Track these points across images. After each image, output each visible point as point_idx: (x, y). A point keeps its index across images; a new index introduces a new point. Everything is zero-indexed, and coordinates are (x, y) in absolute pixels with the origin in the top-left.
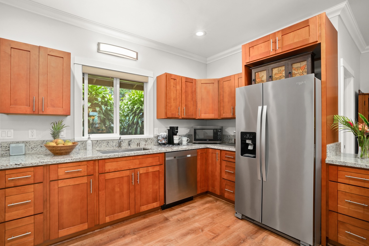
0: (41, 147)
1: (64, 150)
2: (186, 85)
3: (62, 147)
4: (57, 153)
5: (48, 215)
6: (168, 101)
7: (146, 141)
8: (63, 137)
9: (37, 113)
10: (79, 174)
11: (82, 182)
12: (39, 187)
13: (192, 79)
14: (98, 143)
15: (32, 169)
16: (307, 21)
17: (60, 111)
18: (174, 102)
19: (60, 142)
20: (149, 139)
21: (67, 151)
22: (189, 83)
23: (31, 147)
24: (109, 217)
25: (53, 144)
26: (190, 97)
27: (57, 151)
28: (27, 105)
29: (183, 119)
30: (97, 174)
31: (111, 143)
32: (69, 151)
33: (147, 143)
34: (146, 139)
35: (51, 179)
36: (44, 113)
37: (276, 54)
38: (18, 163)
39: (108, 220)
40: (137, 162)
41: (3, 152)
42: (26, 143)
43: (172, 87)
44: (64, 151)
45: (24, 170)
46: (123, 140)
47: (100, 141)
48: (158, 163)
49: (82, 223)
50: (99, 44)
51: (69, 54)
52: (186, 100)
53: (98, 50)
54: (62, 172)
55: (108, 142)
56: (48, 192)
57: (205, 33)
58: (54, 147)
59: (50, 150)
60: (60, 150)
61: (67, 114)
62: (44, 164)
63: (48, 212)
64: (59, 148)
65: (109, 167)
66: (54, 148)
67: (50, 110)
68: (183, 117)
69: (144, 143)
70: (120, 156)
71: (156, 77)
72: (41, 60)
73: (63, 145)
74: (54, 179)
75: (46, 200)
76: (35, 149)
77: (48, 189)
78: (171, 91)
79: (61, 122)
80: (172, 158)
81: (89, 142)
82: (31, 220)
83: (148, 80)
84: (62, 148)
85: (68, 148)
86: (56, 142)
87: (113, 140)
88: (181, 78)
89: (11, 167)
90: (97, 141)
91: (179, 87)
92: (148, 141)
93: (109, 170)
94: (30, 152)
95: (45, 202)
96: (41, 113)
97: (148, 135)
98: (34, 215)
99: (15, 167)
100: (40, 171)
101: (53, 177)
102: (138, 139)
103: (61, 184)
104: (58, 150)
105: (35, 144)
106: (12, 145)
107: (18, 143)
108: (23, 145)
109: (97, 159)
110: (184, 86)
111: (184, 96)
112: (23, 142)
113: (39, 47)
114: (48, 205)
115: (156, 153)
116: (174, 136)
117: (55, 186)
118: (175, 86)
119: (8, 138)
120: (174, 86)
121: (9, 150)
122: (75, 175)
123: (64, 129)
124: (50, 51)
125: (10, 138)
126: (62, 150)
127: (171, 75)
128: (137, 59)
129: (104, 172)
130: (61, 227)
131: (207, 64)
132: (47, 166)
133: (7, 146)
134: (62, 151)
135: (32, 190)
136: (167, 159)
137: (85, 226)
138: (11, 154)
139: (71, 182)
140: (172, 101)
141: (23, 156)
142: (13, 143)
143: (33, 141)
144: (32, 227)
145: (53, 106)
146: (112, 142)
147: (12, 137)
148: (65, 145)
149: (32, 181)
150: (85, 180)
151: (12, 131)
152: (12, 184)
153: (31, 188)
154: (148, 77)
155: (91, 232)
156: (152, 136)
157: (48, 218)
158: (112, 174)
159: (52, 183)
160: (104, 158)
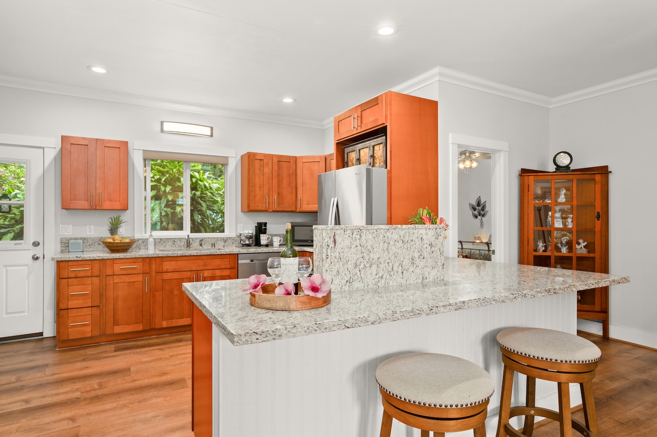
0: (99, 244)
1: (121, 246)
2: (279, 166)
3: (118, 243)
4: (114, 250)
5: (104, 310)
6: (251, 189)
7: (225, 242)
8: (122, 233)
9: (94, 208)
10: (135, 272)
11: (137, 280)
12: (96, 280)
13: (290, 157)
14: (162, 241)
15: (90, 263)
16: (376, 99)
17: (117, 205)
18: (260, 190)
19: (117, 238)
20: (230, 238)
21: (124, 248)
22: (284, 163)
23: (88, 244)
24: (167, 322)
25: (111, 241)
26: (285, 182)
27: (114, 248)
28: (85, 200)
29: (274, 211)
30: (154, 274)
31: (179, 243)
32: (126, 248)
33: (226, 244)
34: (226, 239)
35: (107, 274)
36: (102, 208)
37: (358, 133)
38: (78, 256)
39: (165, 324)
40: (200, 262)
41: (63, 248)
42: (84, 239)
43: (257, 170)
44: (120, 248)
45: (83, 262)
46: (194, 239)
47: (165, 240)
48: (229, 266)
49: (136, 323)
50: (162, 123)
51: (126, 143)
52: (279, 186)
53: (162, 131)
54: (118, 268)
55: (174, 241)
56: (104, 287)
57: (295, 100)
58: (110, 243)
59: (107, 247)
60: (117, 246)
61: (125, 208)
62: (101, 258)
63: (104, 307)
64: (116, 245)
65: (167, 266)
66: (111, 245)
67: (107, 205)
68: (274, 209)
69: (222, 243)
70: (179, 255)
71: (240, 156)
72: (98, 153)
73: (119, 242)
74: (110, 274)
75: (102, 294)
76: (92, 246)
77: (104, 284)
78: (255, 176)
79: (119, 217)
80: (248, 261)
81: (151, 240)
82: (88, 311)
83: (228, 161)
84: (119, 245)
85: (125, 244)
86: (113, 239)
87: (180, 239)
88: (272, 156)
89: (73, 259)
90: (161, 239)
91: (266, 170)
92: (228, 242)
93: (167, 269)
94: (87, 250)
95: (101, 296)
96: (99, 208)
97: (228, 233)
98: (92, 307)
99: (76, 259)
100: (97, 266)
101: (109, 272)
102: (214, 238)
103: (116, 280)
104: (115, 246)
105: (93, 241)
106: (71, 241)
107: (76, 239)
108: (81, 241)
109: (153, 256)
110: (276, 167)
111: (275, 182)
112: (81, 239)
113: (97, 140)
114: (104, 300)
115: (225, 253)
116: (261, 235)
117: (110, 281)
118: (262, 168)
119: (67, 234)
120: (259, 169)
121: (68, 246)
122: (130, 272)
123: (121, 225)
124: (107, 143)
125: (69, 234)
126: (119, 246)
127: (254, 154)
128: (212, 136)
129: (161, 271)
130: (116, 323)
131: (324, 130)
132: (103, 261)
133: (67, 242)
134: (119, 248)
135: (90, 282)
136: (240, 262)
137: (140, 327)
138: (70, 251)
139: (127, 279)
140: (257, 189)
141: (82, 253)
142: (72, 239)
143: (90, 238)
144: (89, 318)
145: (110, 200)
146: (179, 241)
147: (71, 234)
148: (122, 241)
149: (89, 274)
150: (140, 278)
151: (71, 226)
152: (72, 275)
153: (89, 281)
154: (228, 157)
155: (148, 337)
156: (233, 235)
157: (104, 313)
158: (170, 274)
159: (107, 277)
160: (160, 255)
